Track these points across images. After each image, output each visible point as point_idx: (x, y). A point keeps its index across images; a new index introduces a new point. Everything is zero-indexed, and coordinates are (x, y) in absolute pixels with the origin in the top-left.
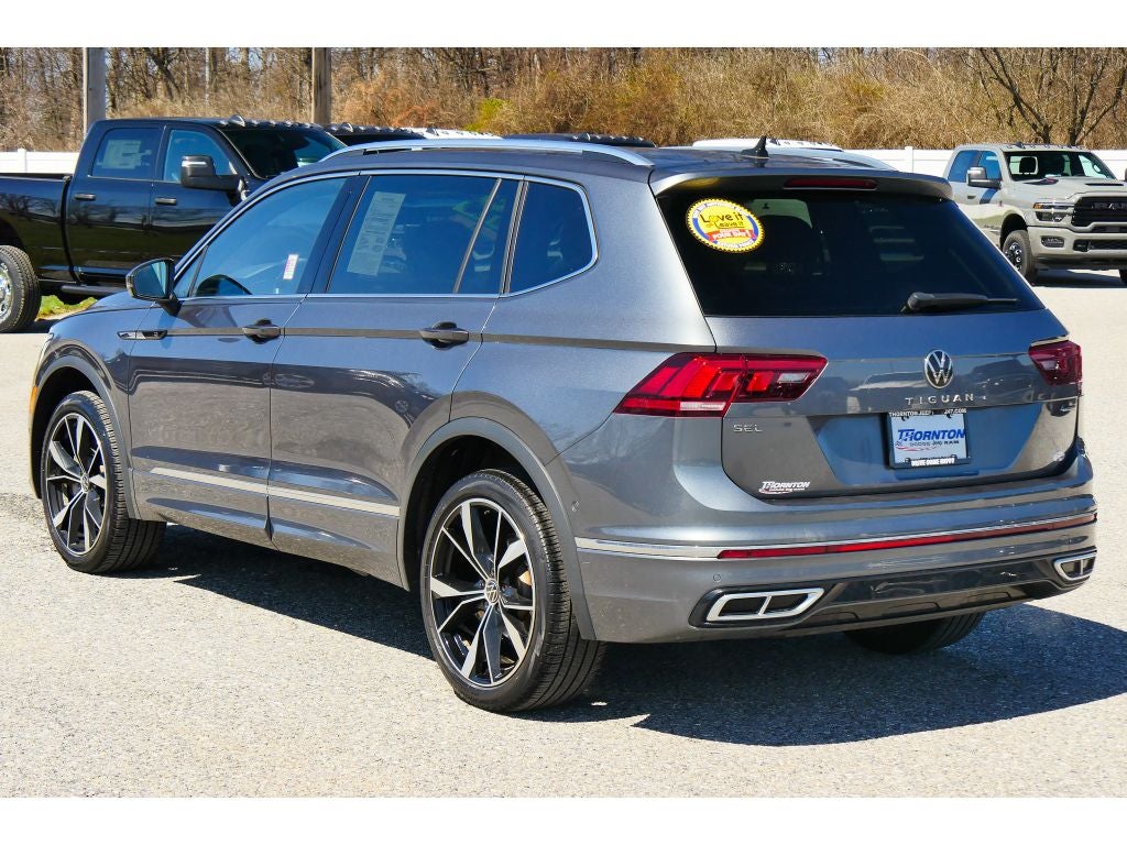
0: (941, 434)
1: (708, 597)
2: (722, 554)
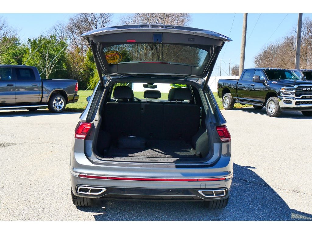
1: (77, 186)
2: (79, 176)
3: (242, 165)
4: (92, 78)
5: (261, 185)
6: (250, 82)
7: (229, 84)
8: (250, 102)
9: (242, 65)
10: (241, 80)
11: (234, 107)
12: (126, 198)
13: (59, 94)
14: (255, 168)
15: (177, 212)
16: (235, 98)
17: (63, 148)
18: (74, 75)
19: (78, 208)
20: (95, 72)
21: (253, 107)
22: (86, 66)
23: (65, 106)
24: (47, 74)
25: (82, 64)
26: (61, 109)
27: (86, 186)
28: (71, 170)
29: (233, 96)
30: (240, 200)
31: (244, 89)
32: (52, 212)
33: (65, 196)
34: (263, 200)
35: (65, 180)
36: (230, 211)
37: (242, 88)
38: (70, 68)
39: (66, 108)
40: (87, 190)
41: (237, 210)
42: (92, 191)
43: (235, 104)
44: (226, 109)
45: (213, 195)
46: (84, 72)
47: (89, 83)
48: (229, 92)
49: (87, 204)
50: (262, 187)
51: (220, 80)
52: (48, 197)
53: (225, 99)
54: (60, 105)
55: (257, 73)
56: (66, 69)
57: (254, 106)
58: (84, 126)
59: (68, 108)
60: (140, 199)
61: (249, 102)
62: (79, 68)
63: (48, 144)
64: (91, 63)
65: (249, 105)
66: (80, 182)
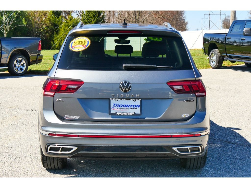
0: (130, 106)
1: (47, 146)
2: (49, 134)
3: (226, 127)
4: (56, 35)
5: (245, 146)
6: (240, 36)
7: (217, 38)
8: (241, 59)
9: (234, 16)
10: (230, 33)
11: (223, 65)
12: (98, 157)
13: (20, 54)
14: (240, 129)
15: (152, 173)
16: (224, 55)
17: (28, 113)
18: (36, 32)
19: (48, 171)
20: (60, 29)
21: (245, 65)
22: (50, 21)
23: (27, 68)
24: (5, 31)
25: (44, 19)
26: (23, 71)
27: (56, 144)
28: (40, 130)
29: (221, 52)
30: (221, 161)
31: (235, 44)
32: (22, 175)
33: (33, 160)
34: (245, 160)
35: (33, 144)
36: (208, 171)
37: (233, 43)
38: (31, 23)
39: (28, 70)
40: (57, 149)
41: (216, 171)
42: (63, 150)
43: (224, 62)
44: (213, 68)
45: (188, 151)
46: (47, 28)
47: (53, 41)
48: (217, 48)
49: (58, 166)
50: (246, 148)
51: (206, 34)
52: (16, 161)
53: (211, 57)
54: (22, 67)
55: (248, 25)
56: (27, 25)
57: (246, 63)
58: (52, 83)
59: (30, 70)
60: (113, 158)
61: (239, 59)
62: (41, 24)
63: (11, 109)
64: (55, 17)
65: (240, 63)
66: (50, 141)
